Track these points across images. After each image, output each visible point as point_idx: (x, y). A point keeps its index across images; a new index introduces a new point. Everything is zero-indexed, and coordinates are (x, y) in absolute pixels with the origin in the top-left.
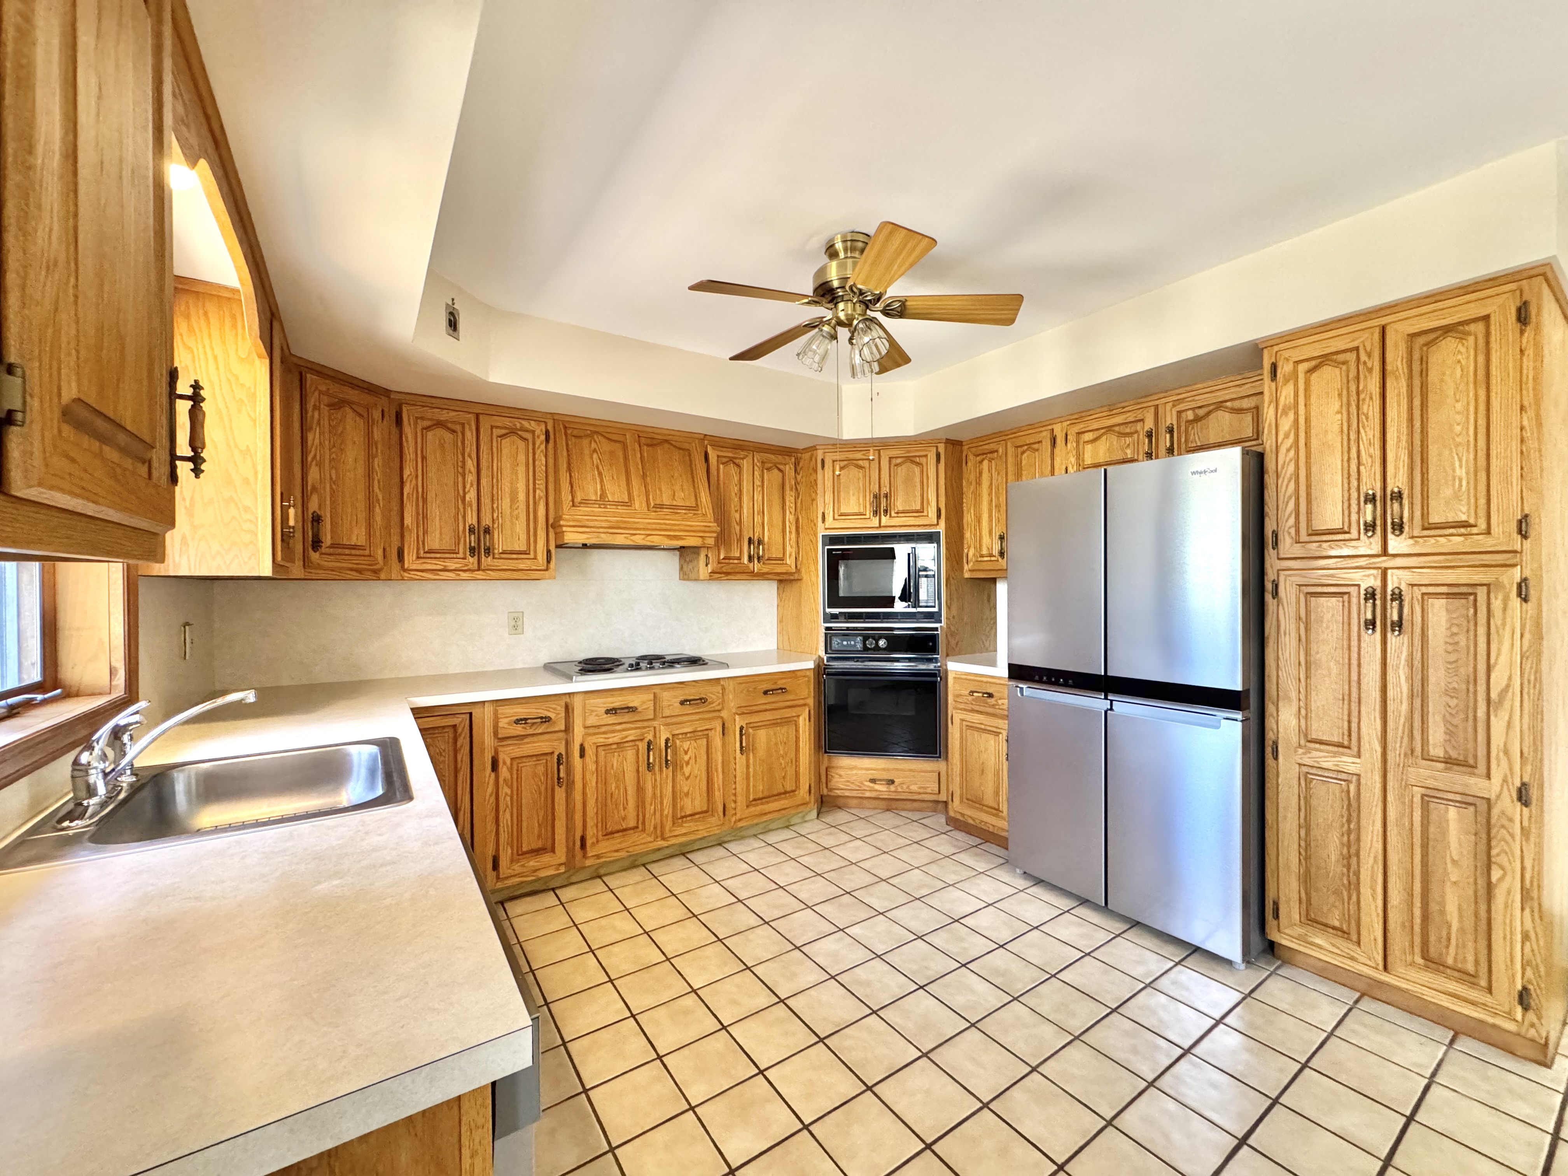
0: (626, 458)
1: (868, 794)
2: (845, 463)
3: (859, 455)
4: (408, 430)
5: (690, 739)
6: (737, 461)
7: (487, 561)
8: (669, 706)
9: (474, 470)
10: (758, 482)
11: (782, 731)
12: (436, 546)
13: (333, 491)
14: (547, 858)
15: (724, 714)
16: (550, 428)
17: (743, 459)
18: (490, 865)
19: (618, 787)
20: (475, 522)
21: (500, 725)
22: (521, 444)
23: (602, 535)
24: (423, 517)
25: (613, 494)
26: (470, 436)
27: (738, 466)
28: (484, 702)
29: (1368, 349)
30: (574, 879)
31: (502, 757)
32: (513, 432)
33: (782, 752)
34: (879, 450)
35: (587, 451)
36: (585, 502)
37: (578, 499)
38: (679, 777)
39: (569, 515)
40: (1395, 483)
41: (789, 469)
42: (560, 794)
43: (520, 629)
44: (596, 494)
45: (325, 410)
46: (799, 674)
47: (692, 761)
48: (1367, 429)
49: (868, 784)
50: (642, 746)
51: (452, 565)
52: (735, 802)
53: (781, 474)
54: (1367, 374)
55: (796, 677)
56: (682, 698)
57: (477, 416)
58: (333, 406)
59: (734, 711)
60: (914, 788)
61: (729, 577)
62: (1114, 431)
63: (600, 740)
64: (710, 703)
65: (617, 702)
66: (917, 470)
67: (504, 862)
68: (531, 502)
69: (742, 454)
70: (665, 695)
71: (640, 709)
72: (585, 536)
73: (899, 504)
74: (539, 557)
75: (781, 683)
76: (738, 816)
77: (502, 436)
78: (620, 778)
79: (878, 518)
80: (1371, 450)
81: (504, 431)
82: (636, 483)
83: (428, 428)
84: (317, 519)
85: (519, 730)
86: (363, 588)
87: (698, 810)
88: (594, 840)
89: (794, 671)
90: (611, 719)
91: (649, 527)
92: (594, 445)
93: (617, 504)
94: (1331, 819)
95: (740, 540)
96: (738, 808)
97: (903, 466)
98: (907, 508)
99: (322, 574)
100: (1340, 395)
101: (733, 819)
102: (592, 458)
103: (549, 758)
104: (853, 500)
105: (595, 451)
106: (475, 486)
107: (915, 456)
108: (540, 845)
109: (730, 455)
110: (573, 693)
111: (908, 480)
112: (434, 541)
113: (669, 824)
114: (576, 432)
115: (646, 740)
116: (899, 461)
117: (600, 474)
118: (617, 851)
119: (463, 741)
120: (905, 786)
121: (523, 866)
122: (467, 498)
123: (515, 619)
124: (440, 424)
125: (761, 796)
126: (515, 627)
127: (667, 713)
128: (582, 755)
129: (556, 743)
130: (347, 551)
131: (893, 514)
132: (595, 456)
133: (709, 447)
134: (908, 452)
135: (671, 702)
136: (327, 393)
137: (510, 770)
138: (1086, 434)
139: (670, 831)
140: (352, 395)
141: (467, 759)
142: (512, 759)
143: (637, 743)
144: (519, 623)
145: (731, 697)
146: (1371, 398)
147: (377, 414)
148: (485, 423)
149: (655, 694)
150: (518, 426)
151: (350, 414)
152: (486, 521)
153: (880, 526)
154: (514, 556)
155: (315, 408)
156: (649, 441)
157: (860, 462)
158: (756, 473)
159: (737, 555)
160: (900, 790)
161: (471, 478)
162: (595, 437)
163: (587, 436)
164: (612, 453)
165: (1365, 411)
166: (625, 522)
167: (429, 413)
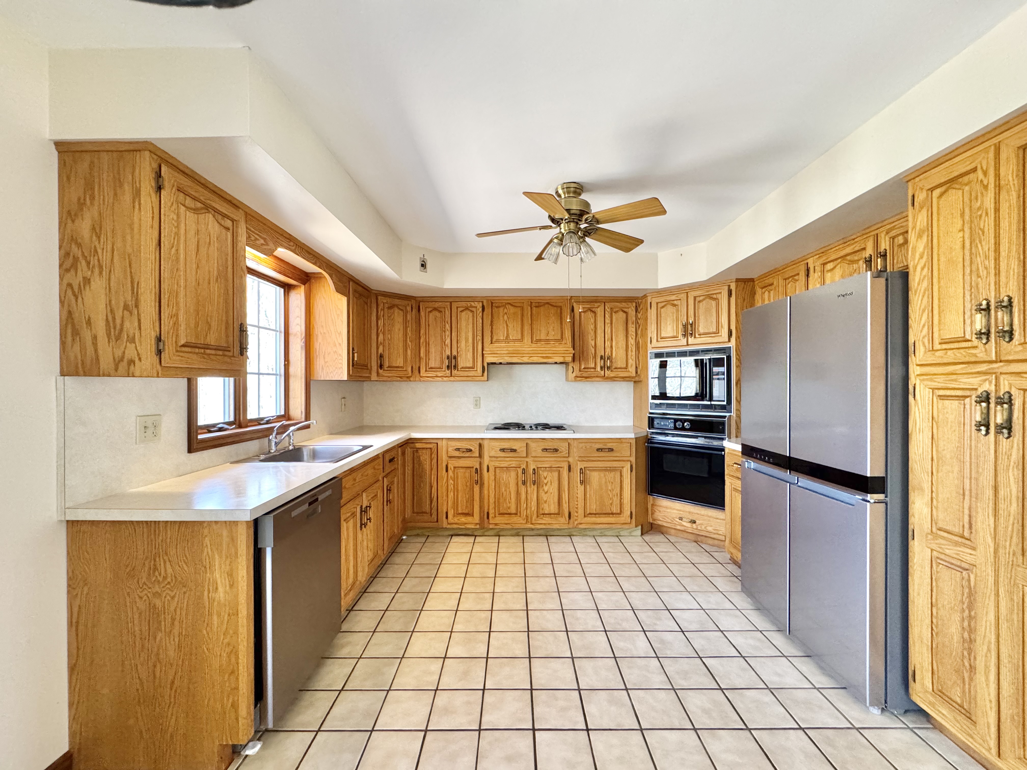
0: (522, 315)
1: (678, 527)
2: (665, 303)
3: (673, 298)
4: (422, 313)
5: (548, 471)
6: (593, 310)
7: (455, 372)
8: (535, 451)
9: (449, 329)
10: (608, 321)
11: (611, 475)
12: (433, 366)
13: (389, 344)
14: (469, 519)
15: (570, 459)
16: (485, 304)
17: (598, 307)
18: (445, 516)
19: (505, 490)
20: (449, 354)
21: (449, 450)
22: (471, 314)
23: (505, 358)
24: (427, 352)
25: (513, 336)
26: (448, 313)
27: (594, 312)
28: (443, 439)
29: (985, 168)
30: (486, 534)
31: (449, 466)
32: (467, 308)
33: (610, 488)
34: (687, 293)
35: (501, 314)
36: (498, 341)
37: (494, 340)
38: (541, 491)
39: (488, 348)
40: (1006, 292)
41: (632, 312)
42: (477, 489)
43: (478, 406)
44: (504, 336)
45: (386, 310)
46: (624, 441)
47: (549, 484)
48: (983, 243)
49: (678, 520)
50: (520, 471)
51: (439, 374)
52: (577, 512)
53: (625, 315)
54: (984, 191)
55: (622, 442)
56: (543, 447)
57: (451, 303)
58: (389, 308)
59: (577, 458)
60: (710, 529)
61: (588, 380)
62: (846, 260)
63: (497, 464)
64: (560, 452)
65: (506, 445)
66: (714, 303)
67: (450, 516)
68: (475, 342)
69: (596, 305)
70: (532, 445)
71: (518, 451)
72: (497, 359)
73: (702, 329)
74: (479, 370)
75: (609, 445)
76: (579, 521)
77: (462, 311)
78: (507, 486)
79: (686, 339)
80: (987, 263)
81: (462, 309)
82: (527, 328)
83: (430, 312)
84: (381, 356)
85: (457, 454)
86: (404, 385)
87: (552, 512)
88: (493, 515)
89: (620, 439)
90: (503, 454)
91: (530, 352)
92: (505, 310)
93: (515, 341)
94: (954, 603)
95: (595, 357)
96: (579, 516)
97: (704, 302)
98: (707, 331)
99: (385, 379)
100: (962, 215)
101: (576, 523)
102: (503, 317)
103: (472, 469)
104: (669, 328)
105: (506, 313)
106: (450, 337)
107: (713, 294)
108: (467, 512)
109: (589, 306)
110: (484, 439)
111: (708, 310)
112: (432, 364)
113: (534, 517)
114: (497, 305)
115: (522, 468)
116: (701, 298)
117: (507, 325)
118: (506, 524)
119: (434, 456)
120: (703, 527)
121: (458, 520)
122: (446, 343)
123: (476, 401)
124: (435, 309)
125: (594, 512)
126: (476, 405)
127: (534, 454)
128: (488, 471)
129: (474, 463)
130: (396, 369)
131: (697, 336)
132: (505, 316)
133: (574, 304)
134: (708, 291)
135: (536, 450)
136: (387, 303)
137: (454, 472)
138: (829, 264)
139: (535, 520)
140: (397, 301)
141: (435, 465)
142: (455, 467)
143: (518, 469)
144: (478, 403)
145: (575, 450)
146: (987, 214)
147: (409, 308)
148: (454, 306)
149: (527, 444)
150: (469, 305)
151: (396, 310)
152: (454, 353)
153: (688, 345)
154: (467, 370)
155: (381, 310)
156: (537, 305)
157: (675, 302)
158: (606, 316)
159: (593, 366)
160: (699, 528)
161: (448, 333)
162: (507, 306)
163: (503, 306)
164: (514, 313)
165: (982, 227)
166: (519, 350)
167: (431, 304)
